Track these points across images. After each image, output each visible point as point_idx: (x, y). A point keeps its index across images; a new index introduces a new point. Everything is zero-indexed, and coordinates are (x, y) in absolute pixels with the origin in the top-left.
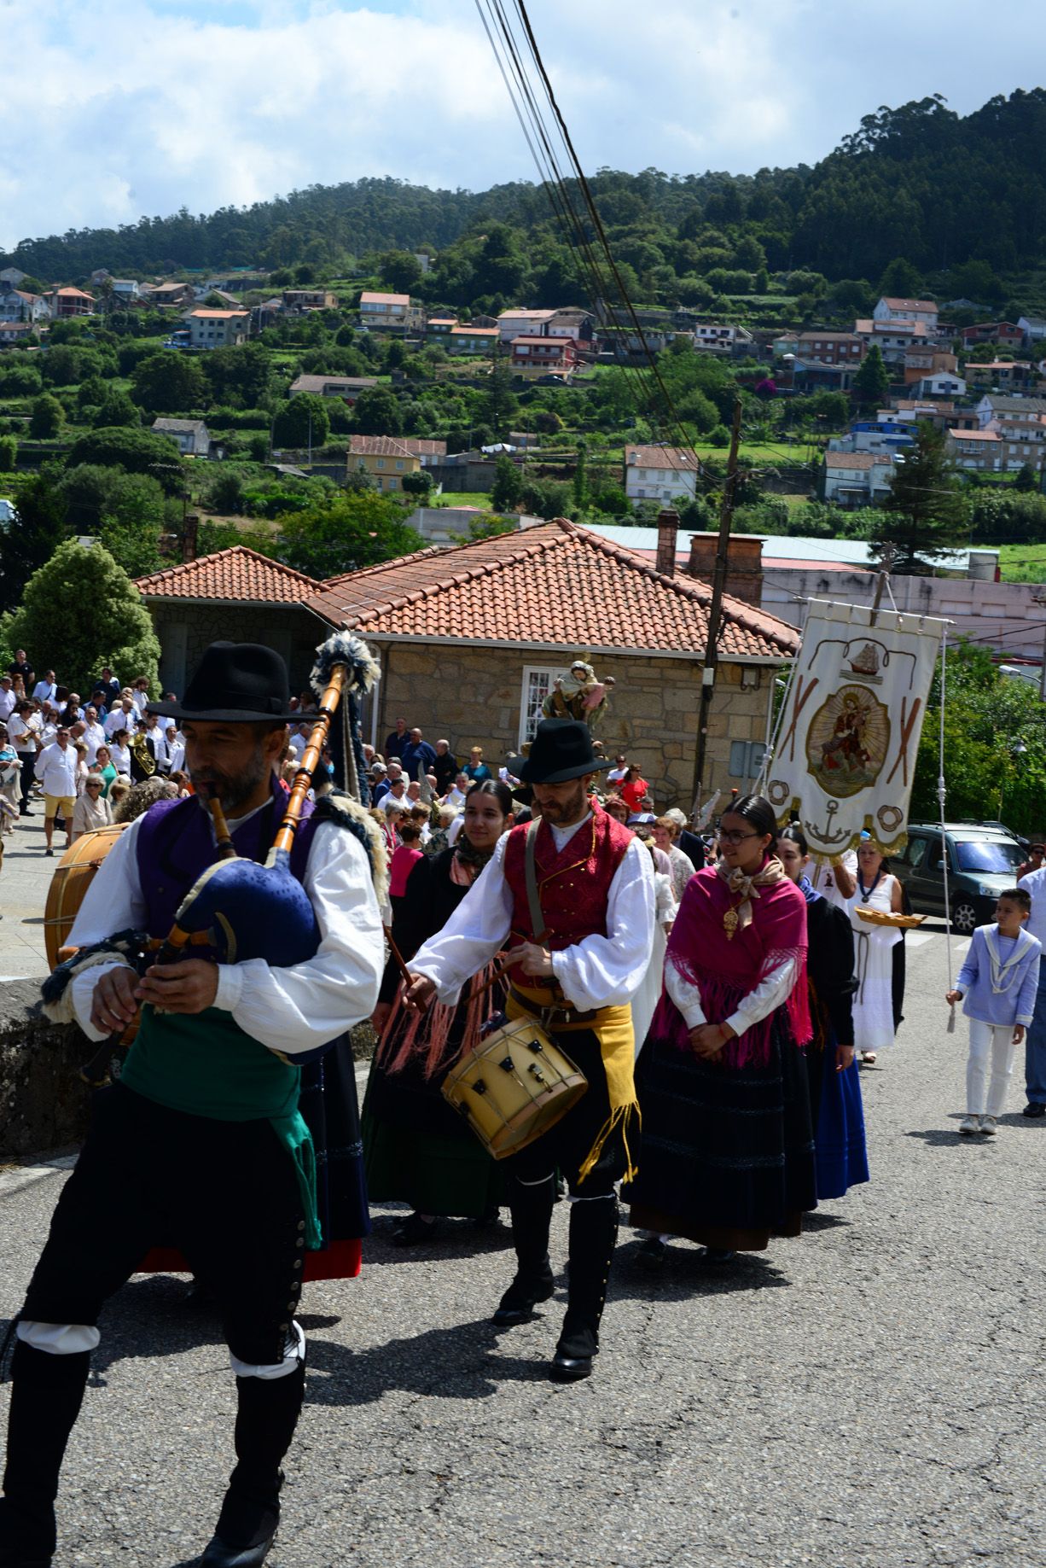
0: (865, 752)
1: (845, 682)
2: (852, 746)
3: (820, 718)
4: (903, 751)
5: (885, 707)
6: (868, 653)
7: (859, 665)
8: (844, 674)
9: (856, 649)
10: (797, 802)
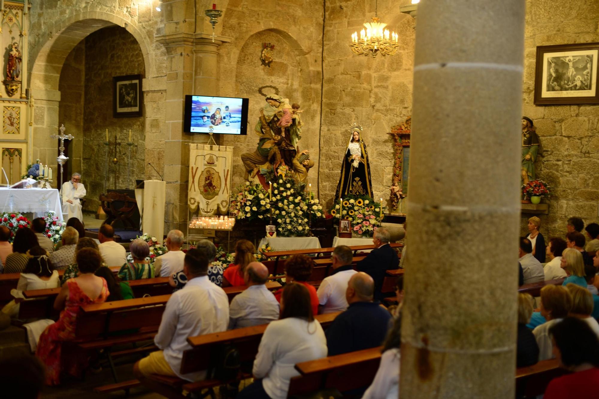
0: (214, 186)
1: (206, 167)
2: (210, 185)
3: (201, 178)
4: (226, 184)
5: (218, 172)
6: (211, 158)
7: (209, 162)
8: (205, 165)
9: (207, 157)
10: (199, 203)
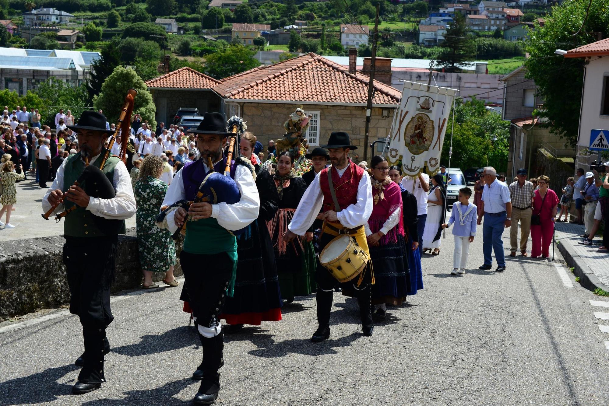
0: (425, 138)
1: (418, 112)
2: (420, 136)
4: (439, 137)
5: (433, 121)
6: (427, 101)
7: (423, 106)
8: (418, 109)
9: (422, 100)
10: (401, 157)
